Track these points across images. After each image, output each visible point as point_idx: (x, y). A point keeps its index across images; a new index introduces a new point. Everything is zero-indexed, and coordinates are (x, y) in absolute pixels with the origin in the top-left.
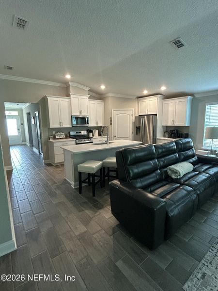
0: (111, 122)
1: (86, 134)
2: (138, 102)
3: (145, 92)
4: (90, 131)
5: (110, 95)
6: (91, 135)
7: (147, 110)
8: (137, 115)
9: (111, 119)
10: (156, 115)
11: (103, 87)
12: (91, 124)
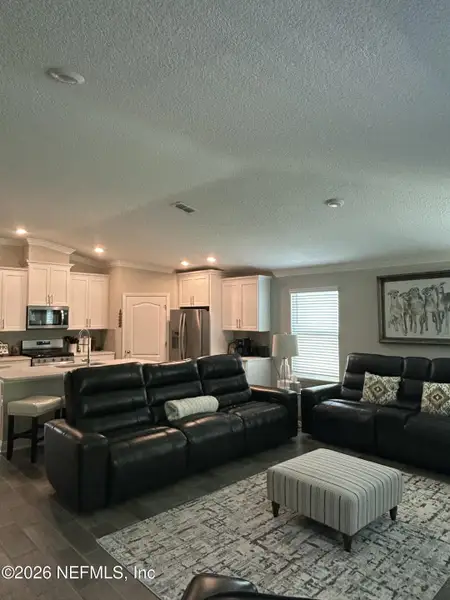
0: (120, 320)
1: (62, 346)
2: (178, 281)
3: (185, 264)
4: (71, 339)
5: (119, 264)
6: (73, 348)
7: (192, 299)
8: (177, 308)
9: (121, 314)
10: (207, 308)
11: (99, 251)
12: (75, 324)
